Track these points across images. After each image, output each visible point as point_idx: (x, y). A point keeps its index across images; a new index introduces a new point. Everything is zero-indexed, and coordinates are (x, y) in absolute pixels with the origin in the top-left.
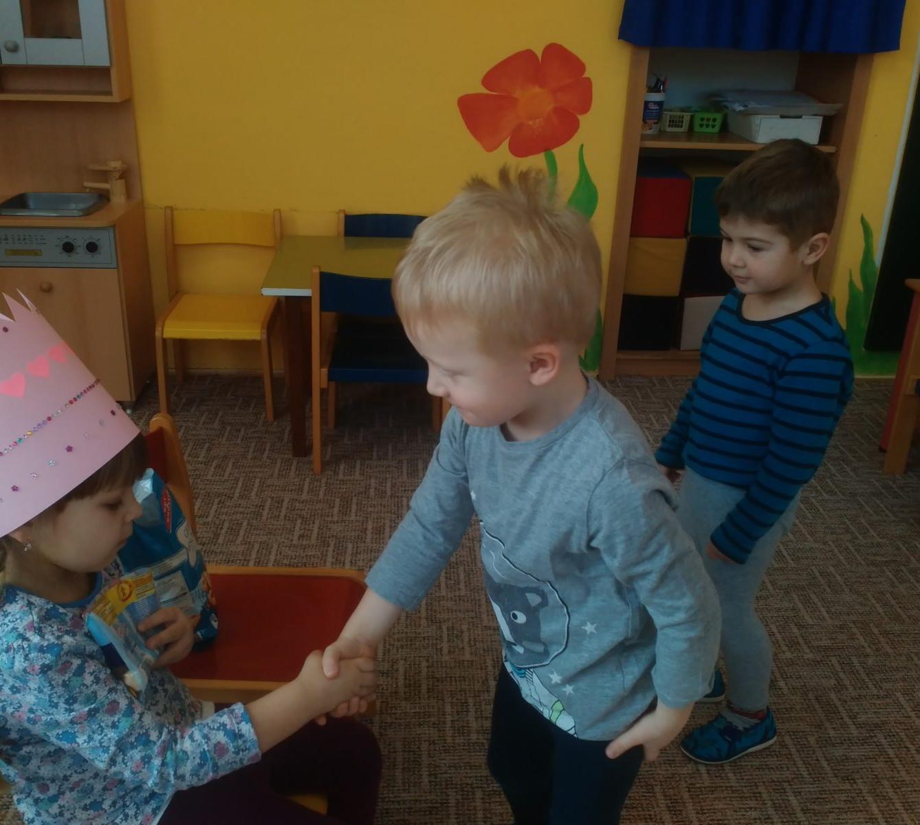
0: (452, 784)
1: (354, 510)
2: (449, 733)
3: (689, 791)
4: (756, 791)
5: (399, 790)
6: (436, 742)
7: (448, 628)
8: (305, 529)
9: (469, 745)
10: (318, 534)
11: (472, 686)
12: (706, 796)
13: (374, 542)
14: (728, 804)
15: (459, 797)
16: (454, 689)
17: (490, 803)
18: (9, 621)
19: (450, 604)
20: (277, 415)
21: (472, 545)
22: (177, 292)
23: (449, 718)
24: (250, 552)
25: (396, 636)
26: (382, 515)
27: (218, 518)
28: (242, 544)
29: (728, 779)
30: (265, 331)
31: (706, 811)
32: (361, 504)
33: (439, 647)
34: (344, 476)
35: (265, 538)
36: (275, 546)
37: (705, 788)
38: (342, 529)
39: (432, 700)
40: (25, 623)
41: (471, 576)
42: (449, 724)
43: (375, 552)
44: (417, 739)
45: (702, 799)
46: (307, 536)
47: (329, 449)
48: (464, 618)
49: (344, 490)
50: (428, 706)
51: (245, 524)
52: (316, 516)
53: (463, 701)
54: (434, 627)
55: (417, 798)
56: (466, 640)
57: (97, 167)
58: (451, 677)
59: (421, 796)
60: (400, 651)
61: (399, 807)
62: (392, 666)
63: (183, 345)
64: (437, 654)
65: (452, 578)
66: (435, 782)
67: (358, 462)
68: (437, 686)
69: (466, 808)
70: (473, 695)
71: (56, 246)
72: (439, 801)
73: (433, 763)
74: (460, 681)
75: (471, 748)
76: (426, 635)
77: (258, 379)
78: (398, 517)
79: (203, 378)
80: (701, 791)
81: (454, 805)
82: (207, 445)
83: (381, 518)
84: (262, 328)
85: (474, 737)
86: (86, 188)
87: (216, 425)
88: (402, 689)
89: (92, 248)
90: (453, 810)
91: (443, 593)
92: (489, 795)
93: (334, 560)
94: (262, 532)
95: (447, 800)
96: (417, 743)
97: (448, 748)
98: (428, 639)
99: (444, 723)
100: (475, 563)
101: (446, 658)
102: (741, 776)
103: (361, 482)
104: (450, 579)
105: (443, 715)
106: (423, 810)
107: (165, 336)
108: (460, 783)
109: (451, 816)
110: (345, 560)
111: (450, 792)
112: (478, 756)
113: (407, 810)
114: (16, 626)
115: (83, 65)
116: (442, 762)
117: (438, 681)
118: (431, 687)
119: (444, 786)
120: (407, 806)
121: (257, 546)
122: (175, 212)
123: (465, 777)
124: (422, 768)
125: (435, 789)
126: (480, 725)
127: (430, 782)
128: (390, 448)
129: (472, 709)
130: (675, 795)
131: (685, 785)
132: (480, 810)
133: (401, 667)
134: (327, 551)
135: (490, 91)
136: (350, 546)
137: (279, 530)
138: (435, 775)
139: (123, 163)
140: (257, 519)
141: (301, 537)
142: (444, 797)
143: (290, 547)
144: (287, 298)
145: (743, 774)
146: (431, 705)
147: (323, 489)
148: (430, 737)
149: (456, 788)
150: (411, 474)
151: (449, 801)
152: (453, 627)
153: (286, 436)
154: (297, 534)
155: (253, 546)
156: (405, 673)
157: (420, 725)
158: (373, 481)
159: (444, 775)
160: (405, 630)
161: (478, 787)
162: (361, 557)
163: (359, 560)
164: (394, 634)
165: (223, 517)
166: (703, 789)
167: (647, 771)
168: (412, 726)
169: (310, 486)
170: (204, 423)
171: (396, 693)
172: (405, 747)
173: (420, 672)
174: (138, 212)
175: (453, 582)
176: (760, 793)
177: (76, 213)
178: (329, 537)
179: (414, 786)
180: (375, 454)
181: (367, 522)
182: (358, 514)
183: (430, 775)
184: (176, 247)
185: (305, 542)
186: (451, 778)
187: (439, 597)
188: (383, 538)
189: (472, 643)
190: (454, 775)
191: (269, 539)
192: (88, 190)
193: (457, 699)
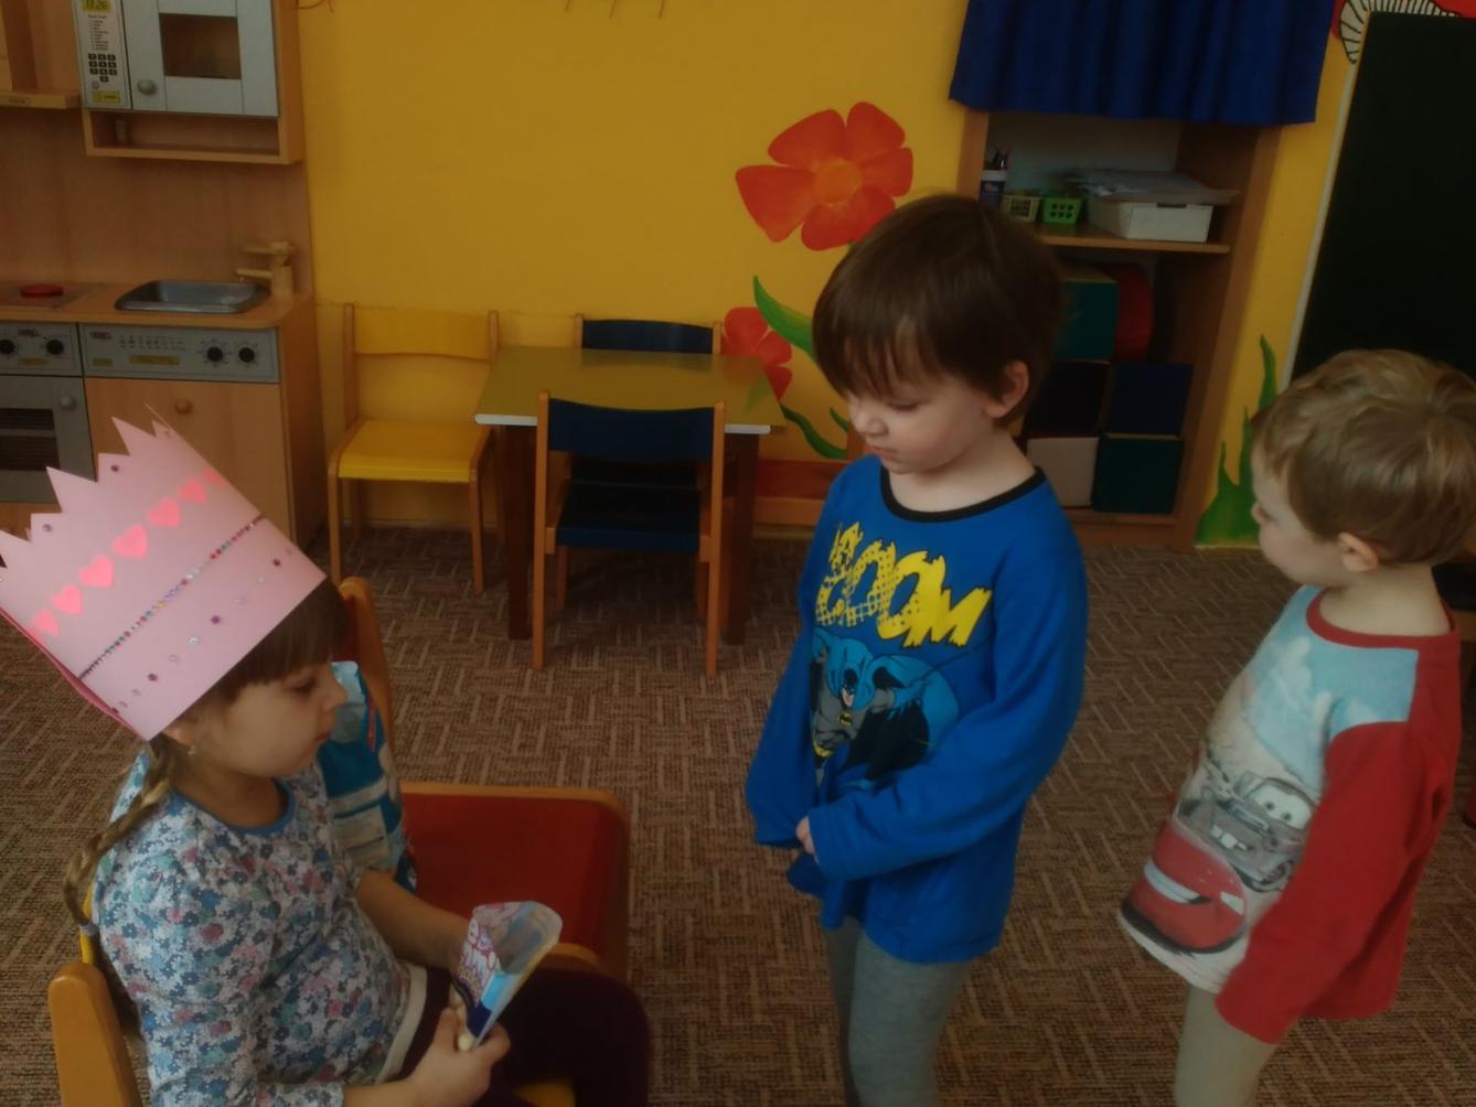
0: (728, 1081)
1: (592, 712)
2: (725, 1013)
3: (1044, 1094)
4: (1134, 1094)
5: (659, 1088)
6: (708, 1024)
7: (720, 873)
8: (527, 736)
9: (752, 1030)
10: (545, 744)
11: (754, 950)
12: (1067, 1100)
13: (619, 755)
15: (740, 1099)
16: (731, 954)
19: (723, 840)
20: (489, 584)
22: (356, 418)
23: (724, 993)
24: (455, 766)
25: (652, 882)
26: (631, 719)
27: (410, 719)
28: (443, 755)
30: (474, 471)
32: (601, 705)
33: (709, 897)
34: (578, 666)
35: (472, 748)
36: (488, 759)
37: (1066, 1090)
38: (576, 736)
39: (700, 969)
42: (724, 1002)
43: (621, 769)
44: (682, 1020)
46: (530, 745)
47: (558, 628)
48: (742, 860)
49: (579, 686)
50: (696, 976)
51: (447, 728)
52: (542, 720)
53: (742, 970)
54: (702, 871)
55: (684, 1100)
56: (745, 888)
57: (256, 250)
58: (725, 938)
60: (657, 900)
62: (647, 922)
63: (361, 488)
64: (706, 906)
66: (706, 1078)
67: (597, 648)
68: (707, 949)
70: (755, 962)
71: (199, 352)
73: (704, 1052)
74: (738, 943)
75: (754, 1032)
76: (691, 880)
77: (460, 536)
78: (651, 722)
79: (386, 532)
80: (1060, 1094)
82: (394, 622)
83: (628, 723)
84: (471, 468)
85: (758, 1019)
86: (239, 276)
87: (405, 595)
88: (660, 953)
89: (247, 355)
91: (713, 824)
92: (779, 1096)
93: (567, 779)
94: (469, 740)
96: (682, 1026)
97: (723, 1032)
98: (694, 886)
99: (718, 999)
101: (719, 912)
102: (1112, 1074)
103: (601, 675)
105: (716, 988)
107: (340, 476)
108: (739, 1079)
110: (581, 779)
111: (727, 1091)
115: (241, 114)
116: (716, 1051)
117: (708, 943)
118: (699, 951)
119: (718, 1084)
121: (463, 759)
122: (357, 311)
123: (747, 1072)
124: (688, 1059)
125: (706, 1087)
126: (765, 1003)
127: (699, 1078)
128: (639, 634)
129: (754, 981)
130: (1026, 1099)
131: (1039, 1087)
133: (659, 922)
134: (557, 766)
135: (781, 162)
136: (588, 760)
137: (493, 737)
138: (707, 1069)
139: (290, 245)
140: (462, 722)
141: (522, 746)
142: (720, 1098)
143: (507, 760)
144: (509, 428)
146: (699, 975)
147: (550, 683)
148: (699, 1018)
149: (735, 1086)
150: (667, 664)
152: (727, 871)
153: (500, 612)
154: (516, 742)
155: (458, 758)
156: (665, 929)
157: (685, 1002)
158: (617, 673)
159: (719, 1069)
160: (664, 874)
161: (764, 1086)
162: (602, 775)
163: (600, 780)
164: (649, 879)
165: (418, 719)
166: (1063, 1092)
167: (989, 1067)
168: (674, 1003)
169: (532, 679)
170: (390, 593)
171: (653, 958)
172: (666, 1031)
173: (684, 930)
174: (309, 306)
176: (1138, 1097)
177: (226, 309)
179: (679, 1083)
180: (619, 638)
181: (610, 728)
182: (598, 717)
183: (700, 1069)
184: (356, 357)
185: (527, 755)
186: (727, 1072)
187: (708, 830)
188: (632, 751)
189: (753, 893)
190: (733, 1069)
191: (480, 749)
192: (242, 279)
193: (734, 968)
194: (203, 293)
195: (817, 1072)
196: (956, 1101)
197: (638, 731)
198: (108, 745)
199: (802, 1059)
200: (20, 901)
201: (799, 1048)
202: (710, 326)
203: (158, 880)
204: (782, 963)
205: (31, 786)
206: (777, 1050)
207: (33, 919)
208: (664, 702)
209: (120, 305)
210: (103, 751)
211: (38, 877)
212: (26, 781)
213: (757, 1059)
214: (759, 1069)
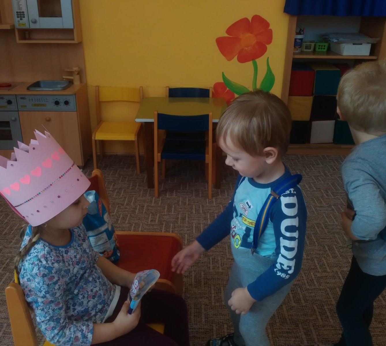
0: (214, 322)
1: (173, 210)
2: (213, 301)
3: (313, 327)
5: (193, 324)
6: (208, 305)
7: (212, 259)
9: (221, 306)
10: (159, 220)
11: (223, 282)
12: (321, 329)
13: (181, 223)
14: (330, 332)
15: (217, 327)
16: (215, 284)
17: (230, 330)
20: (142, 171)
22: (101, 121)
23: (213, 295)
24: (131, 227)
26: (185, 212)
27: (118, 213)
28: (128, 224)
30: (136, 137)
31: (321, 335)
32: (176, 208)
33: (209, 266)
34: (169, 196)
35: (137, 221)
36: (141, 225)
37: (320, 325)
38: (168, 218)
39: (206, 288)
42: (213, 298)
43: (182, 227)
44: (200, 304)
45: (319, 330)
46: (154, 220)
48: (219, 255)
49: (169, 202)
50: (204, 290)
51: (129, 215)
52: (158, 212)
53: (219, 288)
54: (207, 258)
55: (200, 327)
56: (220, 263)
57: (69, 70)
58: (214, 279)
60: (193, 267)
61: (192, 331)
62: (189, 274)
63: (103, 143)
64: (208, 269)
66: (207, 321)
67: (175, 191)
68: (208, 282)
69: (220, 332)
70: (222, 286)
71: (52, 102)
72: (209, 329)
73: (207, 313)
74: (217, 280)
75: (222, 307)
76: (203, 261)
77: (133, 157)
78: (191, 213)
79: (111, 156)
80: (318, 327)
81: (215, 330)
82: (113, 184)
83: (184, 213)
84: (135, 136)
86: (64, 78)
87: (116, 176)
88: (193, 283)
89: (66, 103)
90: (215, 332)
92: (229, 327)
93: (165, 230)
94: (136, 219)
96: (200, 305)
97: (212, 307)
98: (204, 263)
99: (211, 297)
101: (212, 271)
103: (176, 199)
105: (211, 294)
106: (203, 332)
107: (96, 139)
108: (217, 321)
109: (214, 335)
110: (169, 231)
111: (214, 325)
112: (225, 311)
113: (196, 332)
115: (62, 28)
116: (210, 313)
117: (208, 280)
118: (205, 282)
119: (211, 323)
120: (196, 330)
121: (134, 225)
122: (100, 88)
123: (220, 319)
124: (202, 315)
125: (207, 324)
127: (205, 321)
128: (188, 185)
129: (222, 291)
130: (307, 328)
131: (312, 324)
132: (226, 332)
133: (193, 274)
134: (162, 227)
135: (230, 35)
137: (143, 218)
138: (208, 318)
139: (79, 68)
140: (134, 214)
141: (151, 221)
142: (211, 327)
143: (147, 225)
144: (145, 123)
145: (336, 320)
146: (205, 290)
147: (160, 202)
148: (205, 303)
149: (216, 324)
150: (196, 195)
151: (213, 329)
152: (214, 258)
153: (145, 180)
154: (150, 220)
155: (132, 225)
156: (195, 277)
157: (201, 298)
158: (181, 198)
159: (211, 318)
161: (225, 323)
162: (176, 229)
163: (175, 231)
165: (120, 213)
166: (319, 326)
167: (296, 318)
168: (198, 298)
169: (155, 200)
170: (112, 175)
171: (191, 285)
172: (195, 307)
173: (201, 276)
174: (85, 87)
177: (60, 89)
178: (163, 221)
179: (199, 322)
180: (181, 187)
181: (179, 215)
182: (175, 212)
183: (205, 318)
184: (100, 102)
185: (153, 223)
188: (185, 222)
189: (223, 265)
190: (215, 318)
191: (139, 222)
192: (65, 79)
193: (216, 288)
194: (53, 84)
196: (285, 328)
197: (187, 216)
200: (2, 268)
202: (209, 89)
203: (34, 264)
208: (195, 207)
209: (28, 89)
211: (8, 261)
212: (4, 233)
213: (223, 315)
214: (224, 318)
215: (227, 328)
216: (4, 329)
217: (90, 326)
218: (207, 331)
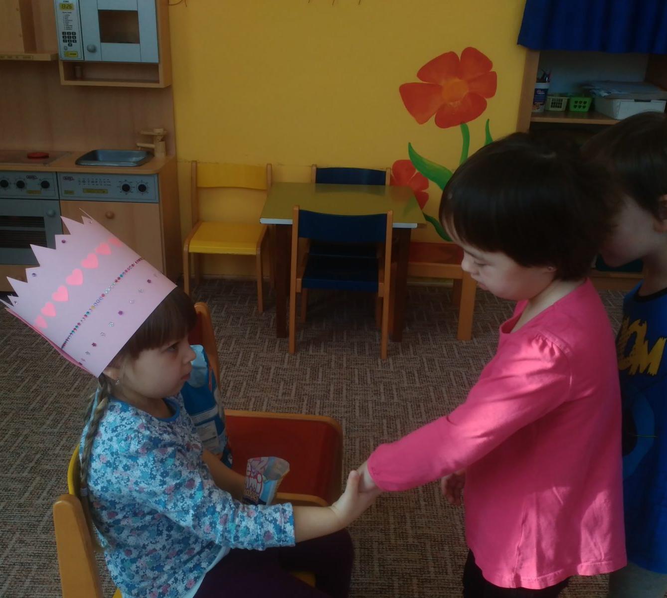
0: (395, 573)
1: (320, 376)
2: (393, 537)
5: (358, 575)
6: (384, 543)
8: (286, 388)
9: (407, 546)
10: (296, 393)
11: (408, 505)
12: (581, 590)
13: (335, 399)
15: (401, 582)
16: (395, 506)
17: (423, 588)
18: (126, 423)
20: (266, 308)
21: (405, 404)
22: (197, 221)
23: (392, 526)
24: (249, 403)
26: (341, 381)
27: (226, 379)
28: (243, 398)
29: (597, 579)
30: (259, 249)
32: (325, 373)
34: (313, 352)
35: (259, 394)
36: (266, 400)
37: (580, 584)
38: (312, 389)
39: (379, 514)
40: (138, 425)
41: (406, 426)
42: (392, 531)
43: (336, 407)
44: (370, 540)
45: (578, 592)
46: (288, 393)
47: (302, 333)
49: (313, 362)
50: (377, 517)
51: (245, 384)
52: (294, 380)
53: (402, 515)
55: (371, 582)
57: (147, 133)
58: (392, 498)
59: (373, 580)
61: (358, 587)
63: (200, 258)
65: (392, 427)
66: (383, 570)
67: (323, 343)
68: (384, 503)
69: (406, 590)
70: (409, 511)
71: (118, 187)
72: (387, 584)
73: (382, 557)
75: (409, 548)
77: (251, 284)
78: (352, 382)
79: (213, 281)
80: (577, 587)
81: (397, 587)
83: (339, 383)
84: (257, 247)
85: (410, 540)
86: (138, 147)
87: (223, 314)
89: (142, 188)
90: (396, 591)
91: (385, 438)
92: (422, 582)
93: (307, 411)
94: (256, 390)
95: (392, 584)
96: (370, 543)
97: (392, 547)
99: (389, 530)
100: (408, 417)
103: (325, 357)
104: (391, 428)
105: (389, 524)
106: (375, 590)
107: (191, 251)
108: (401, 572)
109: (395, 596)
110: (315, 411)
111: (395, 578)
113: (364, 590)
114: (132, 427)
115: (140, 61)
116: (388, 557)
117: (384, 500)
118: (379, 504)
119: (390, 574)
120: (364, 587)
121: (253, 400)
122: (199, 165)
123: (405, 568)
124: (373, 560)
125: (383, 575)
126: (414, 532)
127: (379, 570)
128: (345, 333)
129: (408, 520)
132: (416, 592)
134: (302, 405)
135: (423, 80)
136: (318, 402)
137: (269, 388)
138: (384, 566)
139: (165, 130)
140: (253, 380)
141: (284, 394)
142: (390, 582)
143: (276, 401)
144: (277, 225)
146: (379, 516)
147: (298, 361)
148: (379, 539)
149: (398, 576)
150: (360, 352)
151: (395, 585)
153: (272, 324)
154: (281, 391)
155: (251, 399)
157: (372, 530)
158: (333, 357)
159: (389, 566)
161: (414, 576)
162: (326, 410)
163: (325, 412)
165: (229, 378)
166: (578, 585)
168: (366, 531)
169: (289, 359)
170: (215, 312)
172: (362, 545)
174: (173, 163)
175: (392, 430)
177: (131, 164)
178: (304, 395)
179: (368, 573)
180: (334, 337)
181: (330, 385)
182: (324, 380)
183: (380, 566)
184: (198, 189)
185: (286, 398)
186: (395, 568)
187: (383, 440)
188: (342, 397)
190: (397, 567)
191: (262, 395)
192: (140, 148)
193: (397, 513)
194: (121, 156)
195: (442, 570)
197: (345, 387)
198: (73, 389)
199: (434, 563)
200: (29, 469)
201: (433, 557)
202: (384, 170)
204: (423, 511)
205: (34, 410)
206: (421, 557)
207: (36, 477)
208: (359, 372)
209: (78, 163)
210: (70, 392)
211: (38, 456)
212: (31, 407)
213: (411, 562)
214: (412, 567)
215: (418, 584)
216: (33, 573)
217: (287, 513)
218: (383, 589)
